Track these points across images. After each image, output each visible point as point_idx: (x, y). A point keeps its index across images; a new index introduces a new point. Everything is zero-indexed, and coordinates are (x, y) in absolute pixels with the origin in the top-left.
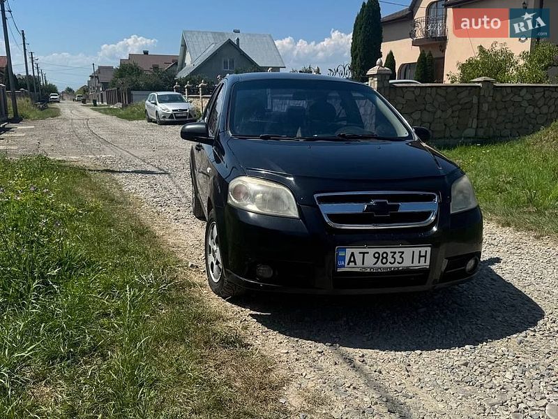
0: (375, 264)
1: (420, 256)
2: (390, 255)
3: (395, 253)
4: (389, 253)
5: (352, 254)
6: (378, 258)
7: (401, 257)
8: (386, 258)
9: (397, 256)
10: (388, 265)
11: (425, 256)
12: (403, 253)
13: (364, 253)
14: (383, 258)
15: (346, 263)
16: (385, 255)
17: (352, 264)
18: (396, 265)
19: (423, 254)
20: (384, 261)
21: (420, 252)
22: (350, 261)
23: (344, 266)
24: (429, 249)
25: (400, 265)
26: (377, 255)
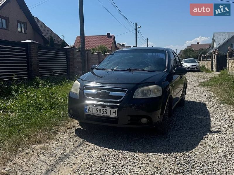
0: (97, 113)
1: (113, 112)
2: (102, 110)
3: (104, 110)
4: (101, 110)
5: (89, 108)
6: (98, 111)
7: (106, 111)
8: (100, 111)
9: (104, 111)
10: (101, 114)
11: (115, 113)
12: (106, 110)
13: (93, 108)
14: (99, 111)
15: (88, 111)
16: (100, 110)
17: (89, 112)
18: (104, 114)
19: (114, 111)
20: (100, 112)
21: (113, 111)
22: (89, 111)
23: (87, 112)
24: (117, 110)
25: (105, 115)
26: (97, 110)
